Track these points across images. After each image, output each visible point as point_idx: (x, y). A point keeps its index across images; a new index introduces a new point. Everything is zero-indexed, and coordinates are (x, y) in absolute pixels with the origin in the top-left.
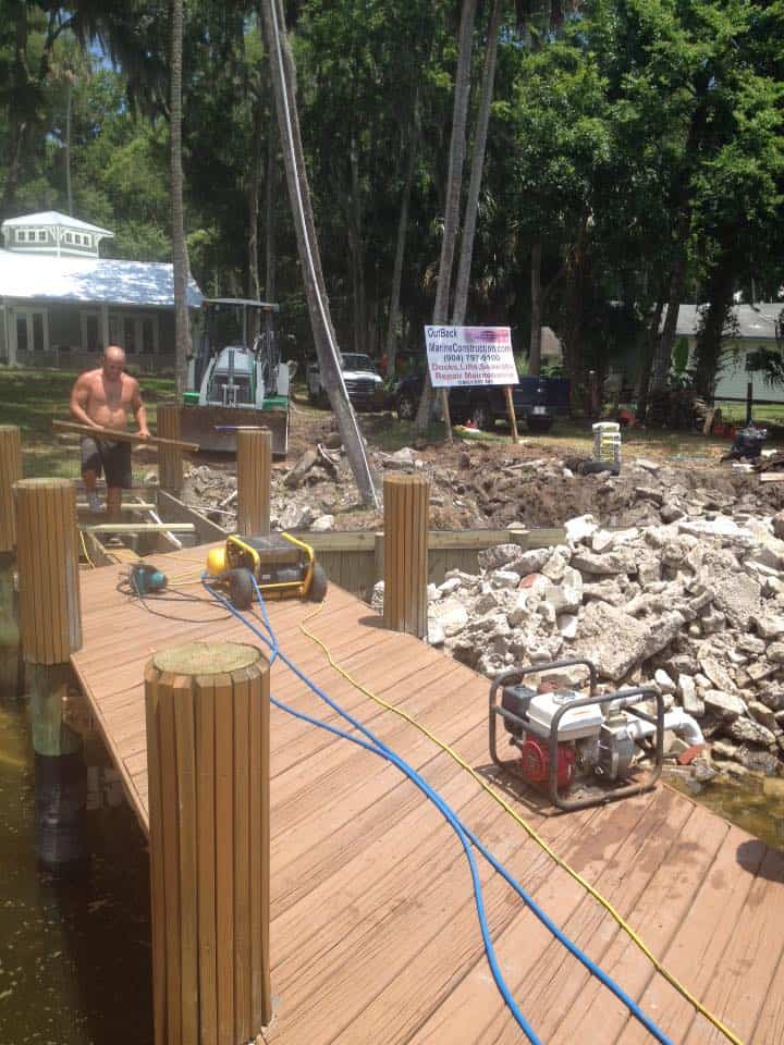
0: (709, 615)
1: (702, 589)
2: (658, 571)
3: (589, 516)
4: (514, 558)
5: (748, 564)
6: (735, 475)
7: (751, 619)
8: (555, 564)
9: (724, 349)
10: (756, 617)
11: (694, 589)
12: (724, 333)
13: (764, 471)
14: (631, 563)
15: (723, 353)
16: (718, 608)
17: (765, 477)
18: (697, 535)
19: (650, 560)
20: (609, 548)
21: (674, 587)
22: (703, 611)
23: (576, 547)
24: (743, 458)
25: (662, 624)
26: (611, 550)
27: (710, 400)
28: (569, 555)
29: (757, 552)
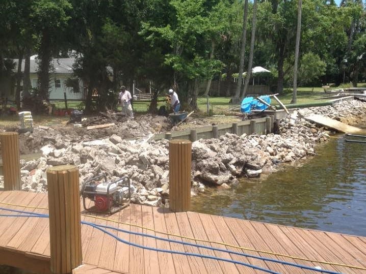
0: (100, 172)
1: (97, 164)
2: (80, 161)
3: (49, 145)
4: (24, 165)
5: (109, 153)
6: (76, 128)
7: (114, 171)
8: (42, 164)
9: (50, 79)
10: (116, 170)
11: (95, 164)
12: (49, 72)
13: (87, 126)
14: (70, 159)
15: (50, 81)
16: (103, 170)
17: (89, 128)
18: (90, 146)
19: (76, 157)
20: (61, 155)
21: (87, 165)
22: (98, 171)
23: (48, 157)
24: (76, 122)
25: (87, 178)
26: (62, 156)
27: (48, 100)
28: (46, 160)
29: (110, 149)
